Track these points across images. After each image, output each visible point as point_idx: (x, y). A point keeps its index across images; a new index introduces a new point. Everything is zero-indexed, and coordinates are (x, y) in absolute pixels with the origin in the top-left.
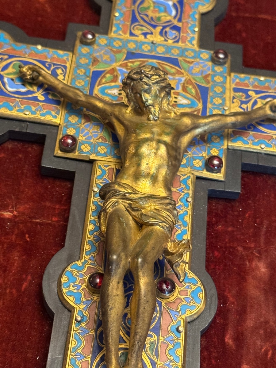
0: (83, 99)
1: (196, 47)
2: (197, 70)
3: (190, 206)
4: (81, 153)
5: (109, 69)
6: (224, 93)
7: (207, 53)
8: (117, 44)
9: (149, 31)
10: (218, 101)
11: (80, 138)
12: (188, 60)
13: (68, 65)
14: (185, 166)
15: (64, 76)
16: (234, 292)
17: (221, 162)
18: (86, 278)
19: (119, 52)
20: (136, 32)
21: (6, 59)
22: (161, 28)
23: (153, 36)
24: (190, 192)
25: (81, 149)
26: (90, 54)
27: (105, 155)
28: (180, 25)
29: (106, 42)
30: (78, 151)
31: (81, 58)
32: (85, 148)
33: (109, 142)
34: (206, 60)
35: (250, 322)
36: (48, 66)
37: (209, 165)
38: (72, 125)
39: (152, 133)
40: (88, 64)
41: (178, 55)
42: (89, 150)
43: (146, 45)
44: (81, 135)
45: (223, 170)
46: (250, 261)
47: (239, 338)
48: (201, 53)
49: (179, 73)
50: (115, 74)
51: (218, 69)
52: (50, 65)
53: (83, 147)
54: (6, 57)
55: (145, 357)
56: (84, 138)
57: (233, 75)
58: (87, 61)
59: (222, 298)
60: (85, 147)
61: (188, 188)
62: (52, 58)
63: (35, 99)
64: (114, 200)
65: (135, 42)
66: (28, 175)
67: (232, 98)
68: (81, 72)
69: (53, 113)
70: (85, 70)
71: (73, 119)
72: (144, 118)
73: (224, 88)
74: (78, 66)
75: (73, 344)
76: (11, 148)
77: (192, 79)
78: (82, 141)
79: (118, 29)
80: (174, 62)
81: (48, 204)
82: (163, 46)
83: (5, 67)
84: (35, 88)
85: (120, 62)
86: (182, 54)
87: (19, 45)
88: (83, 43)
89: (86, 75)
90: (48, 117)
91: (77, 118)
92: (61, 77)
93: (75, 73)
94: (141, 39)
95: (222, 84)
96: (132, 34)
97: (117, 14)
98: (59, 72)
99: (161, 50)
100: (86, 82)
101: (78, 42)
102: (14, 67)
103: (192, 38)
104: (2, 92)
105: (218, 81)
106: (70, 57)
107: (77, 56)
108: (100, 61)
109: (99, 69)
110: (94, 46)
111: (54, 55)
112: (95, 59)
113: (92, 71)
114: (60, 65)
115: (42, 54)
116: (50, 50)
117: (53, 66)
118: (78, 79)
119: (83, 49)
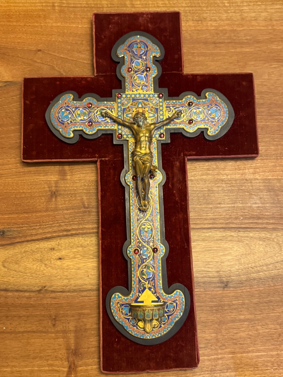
0: (122, 122)
1: (153, 93)
2: (154, 102)
3: (156, 151)
4: (124, 138)
5: (127, 107)
6: (163, 109)
7: (157, 94)
8: (129, 96)
9: (138, 89)
10: (161, 113)
11: (123, 133)
12: (151, 98)
13: (115, 107)
14: (154, 137)
16: (171, 172)
17: (164, 135)
18: (132, 177)
19: (129, 99)
20: (134, 90)
22: (141, 87)
23: (139, 91)
24: (156, 146)
26: (121, 102)
27: (131, 138)
28: (147, 84)
29: (125, 96)
32: (125, 136)
33: (131, 133)
34: (157, 97)
35: (175, 180)
36: (109, 109)
37: (160, 136)
38: (120, 129)
39: (143, 133)
40: (121, 106)
41: (148, 97)
43: (138, 95)
45: (165, 137)
46: (174, 162)
47: (173, 185)
48: (155, 94)
49: (149, 104)
50: (130, 108)
51: (161, 100)
53: (124, 136)
54: (96, 108)
55: (149, 196)
57: (165, 101)
59: (167, 174)
61: (155, 145)
62: (110, 106)
63: (108, 122)
64: (136, 157)
65: (134, 94)
66: (110, 145)
67: (165, 111)
68: (119, 109)
69: (114, 126)
71: (120, 127)
72: (140, 128)
73: (163, 107)
74: (118, 107)
75: (131, 195)
77: (153, 106)
79: (128, 90)
80: (147, 100)
81: (117, 154)
82: (143, 94)
83: (97, 112)
84: (107, 118)
85: (131, 103)
86: (149, 97)
87: (99, 102)
88: (118, 98)
89: (121, 110)
90: (113, 128)
91: (121, 127)
92: (114, 112)
93: (118, 110)
94: (136, 92)
95: (162, 106)
96: (133, 91)
97: (127, 84)
98: (113, 110)
99: (142, 96)
100: (121, 113)
101: (116, 97)
102: (99, 112)
103: (152, 89)
104: (98, 122)
105: (161, 105)
106: (115, 104)
107: (117, 103)
108: (125, 104)
109: (124, 107)
110: (122, 98)
111: (110, 104)
112: (123, 104)
113: (122, 108)
114: (113, 108)
115: (106, 105)
116: (109, 102)
117: (111, 108)
118: (119, 112)
119: (118, 100)
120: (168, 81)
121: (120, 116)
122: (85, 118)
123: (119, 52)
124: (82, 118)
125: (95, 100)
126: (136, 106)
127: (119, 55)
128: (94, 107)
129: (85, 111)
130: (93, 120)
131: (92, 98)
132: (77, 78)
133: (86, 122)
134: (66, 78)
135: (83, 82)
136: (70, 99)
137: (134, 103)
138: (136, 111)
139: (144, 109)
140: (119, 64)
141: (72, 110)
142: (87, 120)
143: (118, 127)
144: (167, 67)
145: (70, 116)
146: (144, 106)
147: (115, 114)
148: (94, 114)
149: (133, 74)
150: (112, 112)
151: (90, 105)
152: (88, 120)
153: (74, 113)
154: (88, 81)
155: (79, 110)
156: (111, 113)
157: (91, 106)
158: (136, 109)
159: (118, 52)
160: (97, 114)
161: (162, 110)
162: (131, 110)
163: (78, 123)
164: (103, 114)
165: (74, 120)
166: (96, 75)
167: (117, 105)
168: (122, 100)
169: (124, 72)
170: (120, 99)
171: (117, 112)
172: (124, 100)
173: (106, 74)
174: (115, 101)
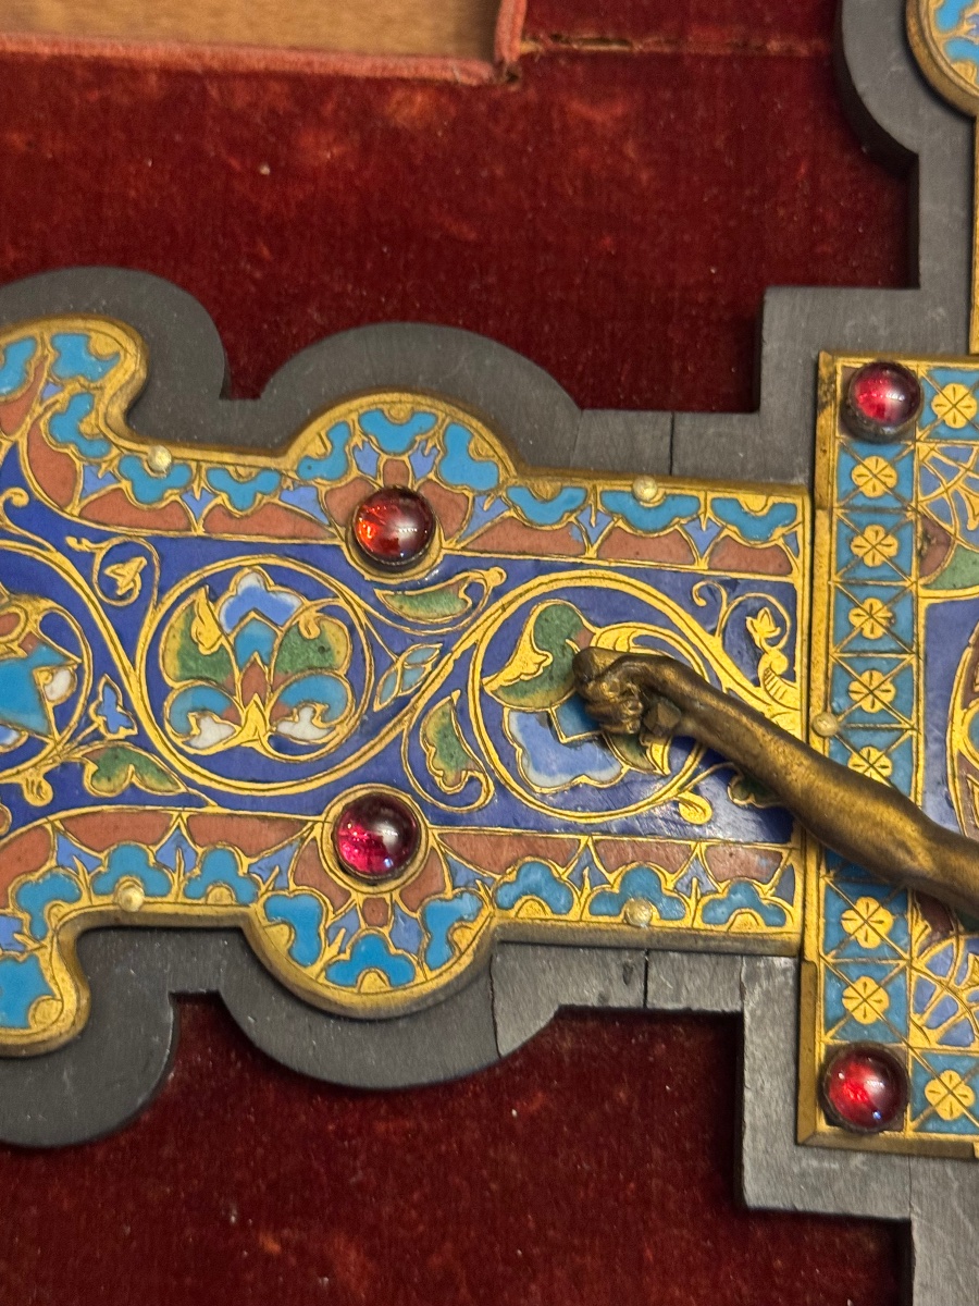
4: (930, 1126)
11: (920, 1041)
13: (798, 580)
15: (789, 652)
21: (498, 593)
25: (926, 1103)
29: (970, 406)
30: (913, 1119)
31: (859, 530)
36: (701, 603)
38: (872, 964)
40: (896, 567)
42: (970, 1110)
44: (915, 1017)
52: (711, 592)
53: (934, 1092)
54: (494, 577)
56: (934, 1035)
58: (891, 547)
60: (944, 1091)
62: (720, 546)
63: (668, 820)
66: (671, 1206)
68: (869, 621)
70: (889, 602)
71: (869, 921)
74: (854, 582)
76: (572, 1053)
78: (926, 1054)
83: (501, 650)
84: (659, 751)
87: (547, 487)
88: (864, 429)
89: (896, 638)
90: (747, 922)
91: (885, 917)
92: (774, 660)
93: (841, 630)
98: (762, 628)
100: (902, 679)
101: (828, 421)
102: (541, 642)
104: (509, 810)
106: (803, 522)
107: (838, 512)
108: (960, 540)
109: (955, 587)
110: (915, 440)
111: (723, 528)
112: (931, 530)
113: (923, 605)
114: (760, 586)
115: (665, 528)
116: (701, 496)
117: (729, 595)
118: (858, 664)
119: (860, 470)
121: (880, 727)
122: (304, 727)
124: (253, 730)
125: (484, 442)
128: (454, 565)
129: (304, 613)
130: (436, 765)
131: (442, 409)
132: (227, 76)
133: (317, 801)
134: (60, 67)
135: (322, 150)
136: (89, 395)
141: (109, 586)
142: (327, 764)
143: (833, 924)
145: (57, 686)
147: (793, 694)
148: (458, 679)
150: (748, 654)
151: (404, 530)
152: (353, 763)
153: (130, 648)
154: (395, 135)
155: (216, 588)
156: (731, 677)
157: (422, 541)
160: (493, 684)
163: (179, 817)
164: (607, 690)
165: (110, 760)
166: (514, 44)
167: (827, 548)
168: (921, 468)
169: (966, 27)
170: (892, 451)
171: (831, 660)
172: (950, 472)
173: (667, 50)
174: (795, 482)
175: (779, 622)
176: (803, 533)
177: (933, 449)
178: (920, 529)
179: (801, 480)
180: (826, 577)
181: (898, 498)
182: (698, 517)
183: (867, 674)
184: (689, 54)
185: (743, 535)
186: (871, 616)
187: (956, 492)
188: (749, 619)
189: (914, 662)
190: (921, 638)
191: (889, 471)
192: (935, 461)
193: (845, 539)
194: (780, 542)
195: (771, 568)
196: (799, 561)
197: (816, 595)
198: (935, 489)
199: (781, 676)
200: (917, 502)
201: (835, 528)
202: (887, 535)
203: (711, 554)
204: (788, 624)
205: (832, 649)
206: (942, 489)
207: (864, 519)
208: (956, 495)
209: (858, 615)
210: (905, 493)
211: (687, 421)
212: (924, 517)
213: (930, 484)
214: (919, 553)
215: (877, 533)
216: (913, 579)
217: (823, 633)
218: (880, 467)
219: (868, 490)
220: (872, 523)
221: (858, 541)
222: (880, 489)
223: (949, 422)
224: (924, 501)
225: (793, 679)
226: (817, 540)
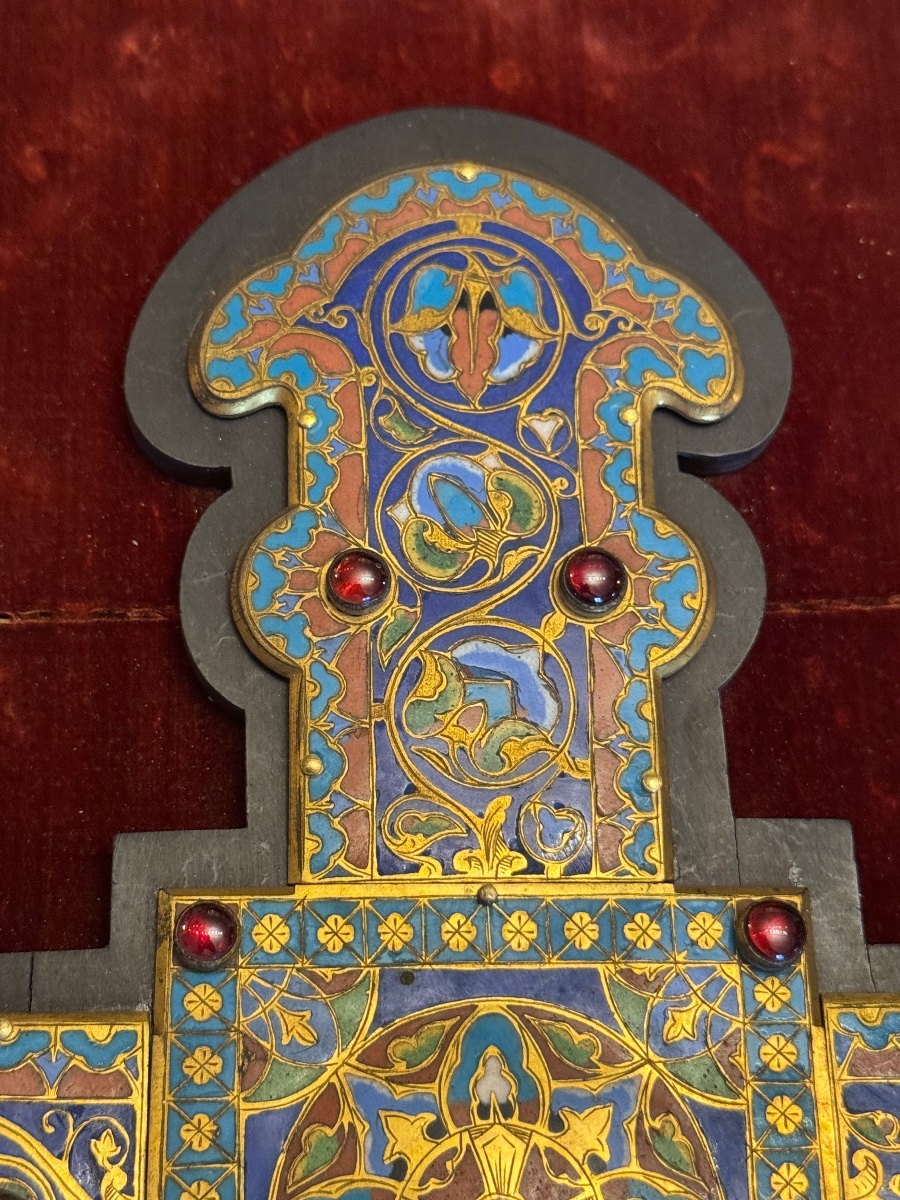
2: (682, 1025)
5: (311, 1091)
6: (807, 1133)
8: (334, 934)
9: (459, 830)
10: (791, 1183)
12: (639, 968)
13: (137, 1101)
15: (128, 1169)
19: (345, 985)
20: (409, 846)
22: (506, 800)
23: (479, 853)
28: (583, 770)
29: (284, 935)
31: (190, 1052)
34: (717, 951)
36: (50, 1130)
40: (220, 1083)
41: (594, 948)
43: (456, 918)
48: (690, 913)
49: (614, 1054)
50: (346, 1119)
51: (771, 994)
52: (59, 1121)
58: (216, 1065)
62: (68, 1080)
65: (406, 907)
67: (845, 1147)
68: (197, 1135)
70: (215, 1117)
73: (806, 1101)
74: (184, 1099)
77: (670, 1082)
79: (331, 844)
82: (530, 905)
85: (359, 1044)
86: (612, 944)
89: (221, 1149)
92: (115, 1177)
93: (173, 1143)
94: (427, 885)
95: (795, 1083)
96: (389, 866)
97: (315, 765)
98: (104, 1149)
99: (520, 931)
100: (225, 1187)
101: (165, 953)
103: (643, 831)
105: (779, 1064)
106: (143, 1047)
107: (172, 1037)
108: (275, 1055)
109: (271, 1099)
110: (237, 967)
111: (71, 1058)
112: (251, 1048)
113: (244, 1117)
114: (103, 1109)
115: (18, 1064)
116: (52, 1030)
117: (75, 1120)
118: (188, 1177)
119: (191, 997)
120: (842, 717)
123: (228, 352)
126: (439, 1090)
127: (217, 387)
137: (412, 1029)
138: (436, 1170)
139: (542, 1136)
140: (224, 501)
144: (818, 538)
146: (548, 1086)
149: (402, 631)
150: (92, 1174)
158: (436, 1131)
159: (208, 353)
161: (799, 1150)
162: (365, 1140)
167: (162, 1070)
168: (242, 991)
169: (277, 605)
170: (218, 978)
171: (165, 1174)
172: (266, 994)
173: (42, 621)
174: (139, 1008)
175: (119, 1141)
176: (142, 1057)
177: (252, 974)
178: (242, 1047)
179: (143, 1007)
180: (161, 1097)
181: (223, 1020)
182: (49, 1050)
183: (195, 1185)
184: (61, 625)
185: (89, 1063)
186: (200, 1131)
187: (272, 1011)
188: (93, 1141)
189: (236, 1171)
190: (242, 1148)
191: (216, 996)
192: (254, 985)
193: (177, 1062)
194: (122, 1067)
195: (113, 1093)
196: (138, 1083)
197: (152, 1113)
198: (254, 1010)
199: (121, 1192)
200: (239, 1023)
201: (168, 1051)
202: (213, 1054)
203: (59, 1084)
204: (128, 1143)
205: (165, 1164)
206: (260, 1009)
207: (194, 1041)
208: (272, 1014)
209: (188, 1130)
210: (229, 1015)
211: (45, 959)
212: (245, 1036)
213: (249, 1005)
214: (240, 1070)
215: (205, 1053)
216: (235, 1093)
217: (158, 1149)
218: (208, 992)
219: (197, 1015)
220: (200, 1046)
221: (189, 1062)
222: (208, 1013)
223: (267, 948)
224: (243, 1022)
225: (132, 1194)
226: (154, 1063)
